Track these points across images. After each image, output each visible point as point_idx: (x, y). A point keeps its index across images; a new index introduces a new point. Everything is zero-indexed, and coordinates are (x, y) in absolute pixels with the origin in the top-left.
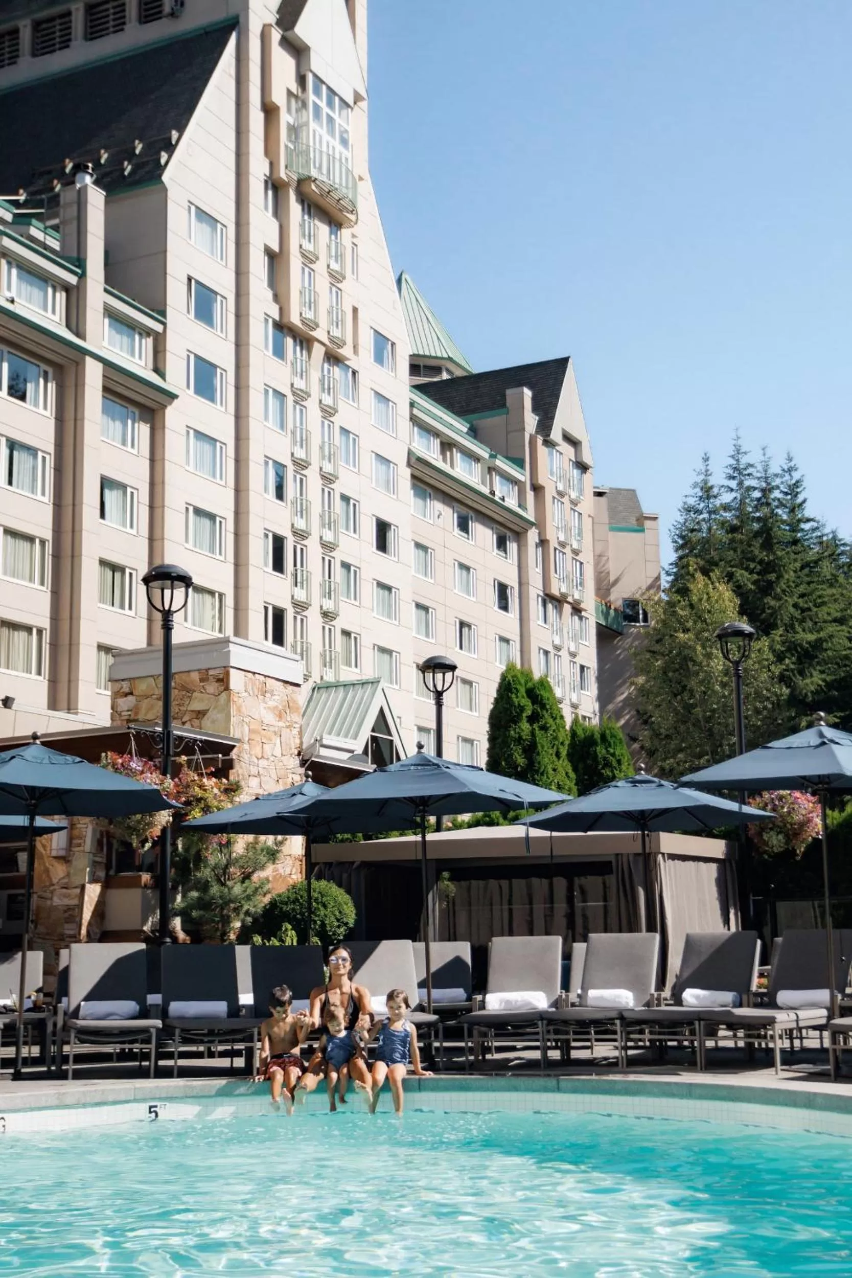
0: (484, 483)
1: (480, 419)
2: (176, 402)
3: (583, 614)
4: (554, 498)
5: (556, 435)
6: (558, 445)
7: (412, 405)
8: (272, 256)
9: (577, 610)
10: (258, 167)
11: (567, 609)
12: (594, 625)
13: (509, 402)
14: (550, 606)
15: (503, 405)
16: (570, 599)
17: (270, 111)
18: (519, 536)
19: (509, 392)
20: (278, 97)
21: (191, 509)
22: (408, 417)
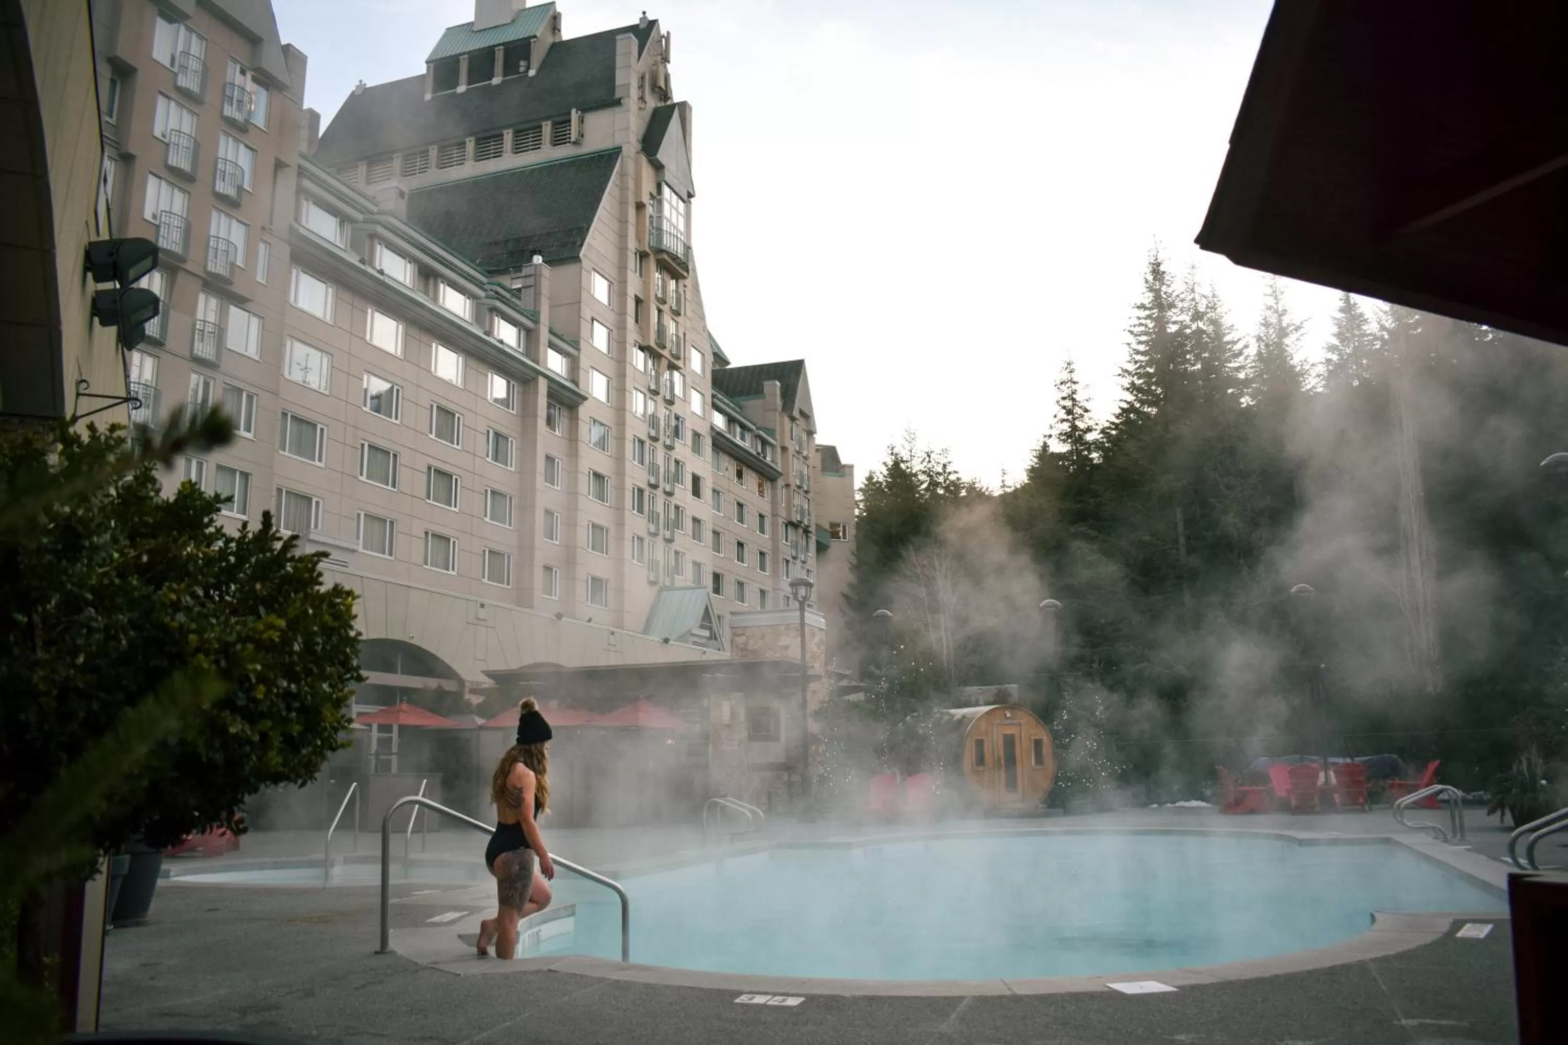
0: (752, 447)
1: (746, 400)
2: (586, 403)
3: (810, 535)
4: (793, 455)
5: (796, 413)
6: (797, 419)
7: (713, 396)
8: (638, 301)
9: (806, 531)
10: (632, 245)
11: (801, 531)
12: (815, 542)
13: (766, 389)
14: (789, 528)
15: (762, 392)
16: (803, 525)
17: (640, 206)
18: (773, 480)
19: (766, 383)
20: (646, 199)
21: (592, 472)
22: (710, 404)
